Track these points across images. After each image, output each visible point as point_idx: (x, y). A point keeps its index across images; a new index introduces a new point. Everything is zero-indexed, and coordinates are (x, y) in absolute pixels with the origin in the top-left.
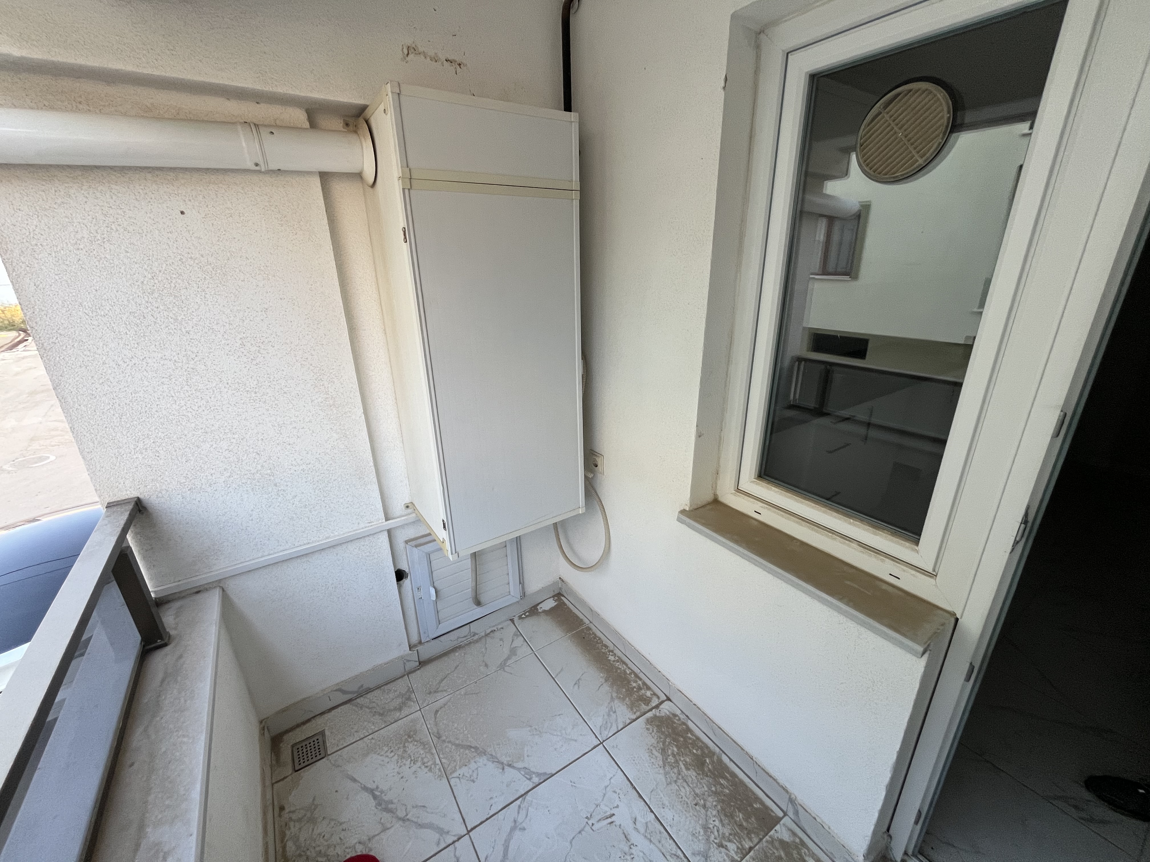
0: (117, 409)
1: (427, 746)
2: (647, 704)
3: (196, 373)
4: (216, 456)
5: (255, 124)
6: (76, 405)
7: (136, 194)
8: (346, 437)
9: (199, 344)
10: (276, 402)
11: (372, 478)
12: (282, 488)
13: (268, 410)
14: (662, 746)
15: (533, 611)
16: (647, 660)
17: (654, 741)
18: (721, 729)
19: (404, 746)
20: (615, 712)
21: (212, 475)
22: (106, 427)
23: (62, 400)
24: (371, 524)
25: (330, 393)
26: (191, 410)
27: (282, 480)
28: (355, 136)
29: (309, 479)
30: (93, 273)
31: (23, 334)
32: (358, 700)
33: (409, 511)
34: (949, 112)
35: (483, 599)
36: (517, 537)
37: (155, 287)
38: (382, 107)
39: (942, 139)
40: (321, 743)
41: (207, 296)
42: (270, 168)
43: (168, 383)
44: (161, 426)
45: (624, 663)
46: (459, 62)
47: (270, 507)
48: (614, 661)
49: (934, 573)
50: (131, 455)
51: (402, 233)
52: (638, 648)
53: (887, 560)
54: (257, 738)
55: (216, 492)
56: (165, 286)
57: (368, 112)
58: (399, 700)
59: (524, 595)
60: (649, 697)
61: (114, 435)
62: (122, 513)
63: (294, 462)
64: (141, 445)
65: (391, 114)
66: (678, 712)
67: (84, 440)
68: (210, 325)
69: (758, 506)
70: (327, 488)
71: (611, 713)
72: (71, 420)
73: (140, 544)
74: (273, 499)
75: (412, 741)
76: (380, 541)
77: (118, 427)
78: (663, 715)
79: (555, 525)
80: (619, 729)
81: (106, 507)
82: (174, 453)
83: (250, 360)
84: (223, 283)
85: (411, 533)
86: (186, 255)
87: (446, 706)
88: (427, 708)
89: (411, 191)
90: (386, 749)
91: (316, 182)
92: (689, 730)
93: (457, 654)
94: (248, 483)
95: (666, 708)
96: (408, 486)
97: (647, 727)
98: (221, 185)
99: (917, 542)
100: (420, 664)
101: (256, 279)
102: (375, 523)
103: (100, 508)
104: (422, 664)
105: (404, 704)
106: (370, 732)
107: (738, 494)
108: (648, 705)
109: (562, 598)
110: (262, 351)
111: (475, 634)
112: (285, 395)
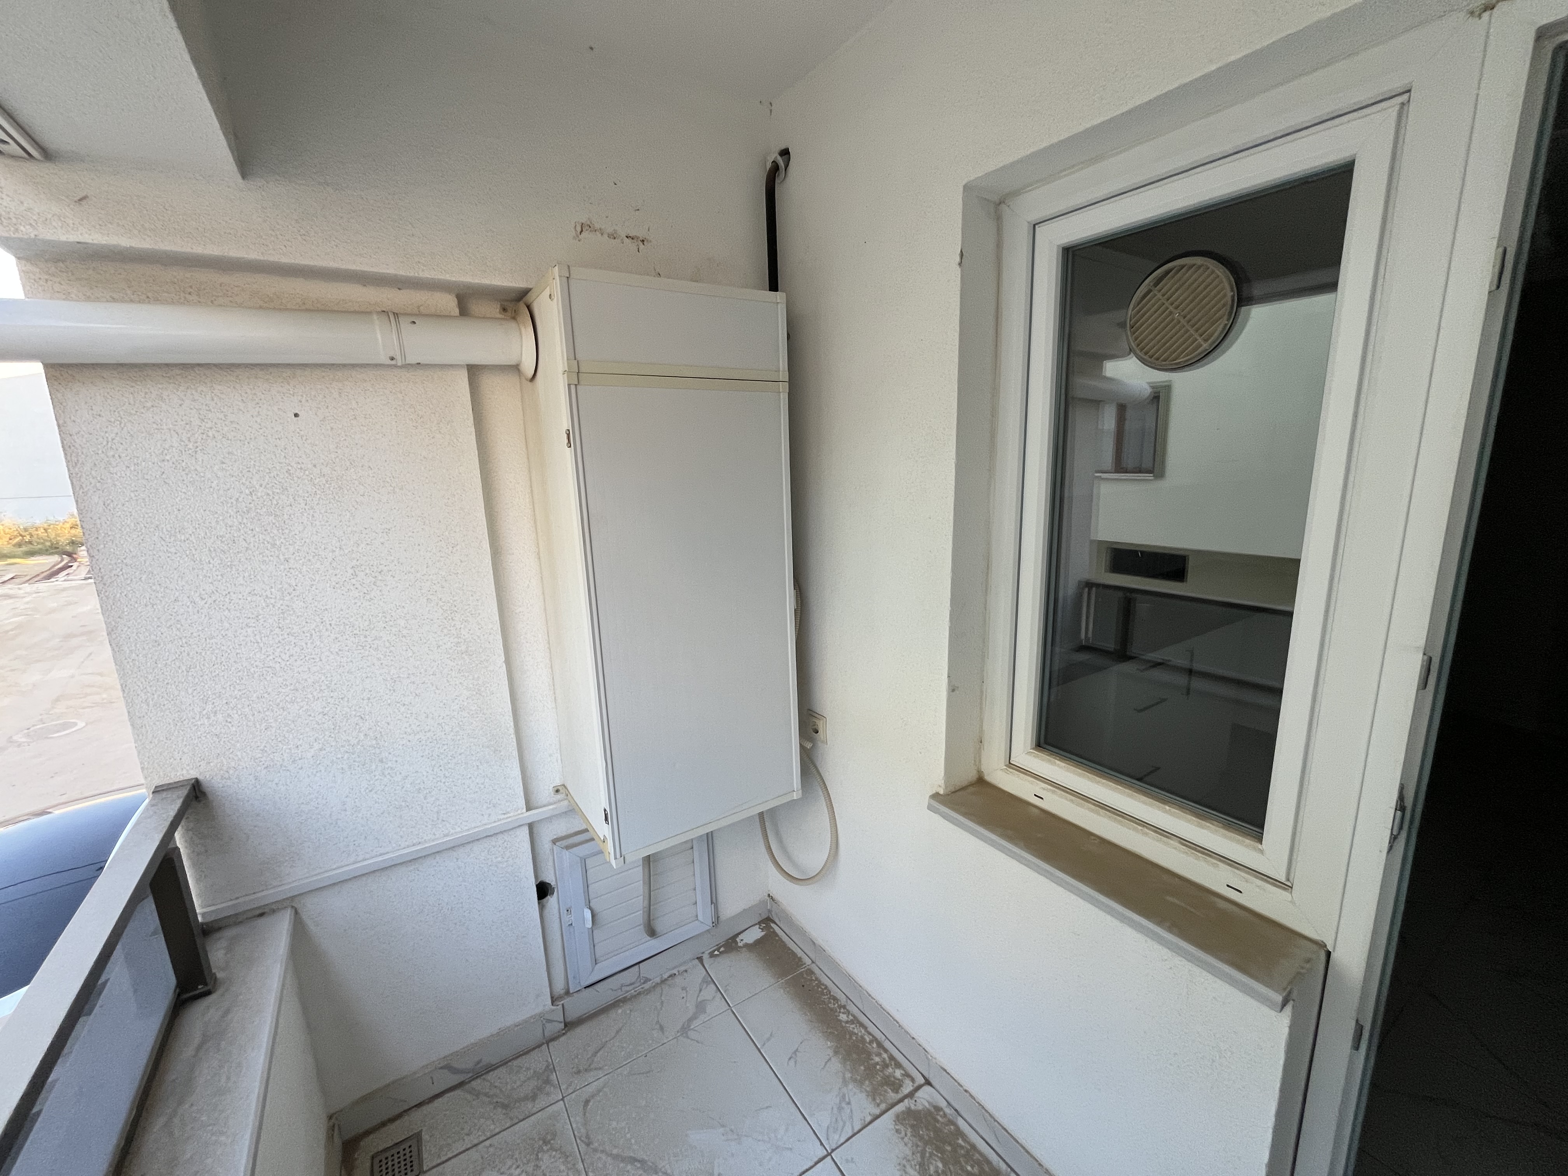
0: (185, 659)
1: (569, 1159)
2: (896, 1090)
3: (291, 612)
4: (307, 721)
5: (394, 313)
6: (134, 655)
7: (243, 394)
8: (480, 694)
9: (299, 575)
10: (392, 648)
11: (510, 750)
12: (390, 764)
13: (379, 659)
14: (920, 1160)
15: (730, 945)
16: (895, 1020)
17: (909, 1152)
18: (1007, 1131)
19: (537, 1159)
20: (849, 1103)
21: (297, 747)
22: (167, 684)
23: (116, 648)
24: (506, 816)
25: (462, 636)
26: (280, 660)
27: (390, 753)
28: (513, 324)
29: (426, 753)
30: (178, 488)
31: (66, 559)
32: (474, 1083)
33: (559, 796)
34: (1232, 290)
35: (659, 927)
36: (707, 833)
37: (252, 505)
38: (547, 292)
39: (1228, 320)
40: (415, 1153)
41: (315, 515)
42: (407, 362)
43: (254, 625)
44: (238, 682)
45: (862, 1025)
46: (641, 239)
47: (371, 791)
48: (847, 1022)
49: (1289, 884)
50: (194, 721)
51: (566, 436)
52: (881, 1001)
53: (1221, 865)
54: (323, 1142)
55: (301, 771)
56: (265, 503)
57: (530, 297)
58: (533, 1083)
59: (717, 921)
60: (899, 1080)
61: (176, 693)
62: (174, 800)
63: (409, 730)
64: (209, 707)
65: (557, 299)
66: (943, 1104)
67: (136, 701)
68: (316, 551)
69: (1039, 788)
70: (449, 766)
71: (844, 1105)
72: (124, 675)
73: (190, 843)
74: (376, 780)
75: (548, 1150)
76: (518, 840)
77: (183, 683)
78: (920, 1108)
79: (761, 815)
80: (856, 1130)
81: (153, 792)
82: (251, 717)
83: (361, 594)
84: (337, 498)
85: (561, 828)
86: (295, 466)
87: (601, 1094)
88: (573, 1095)
89: (579, 387)
90: (509, 1162)
91: (464, 375)
92: (959, 1133)
93: (620, 1011)
94: (345, 758)
95: (925, 1096)
96: (559, 761)
97: (897, 1127)
98: (346, 383)
99: (1259, 838)
100: (566, 1025)
101: (379, 493)
102: (512, 814)
103: (144, 792)
104: (569, 1025)
105: (540, 1089)
106: (488, 1134)
107: (1011, 770)
108: (897, 1092)
109: (773, 925)
110: (378, 583)
111: (647, 980)
112: (404, 639)
